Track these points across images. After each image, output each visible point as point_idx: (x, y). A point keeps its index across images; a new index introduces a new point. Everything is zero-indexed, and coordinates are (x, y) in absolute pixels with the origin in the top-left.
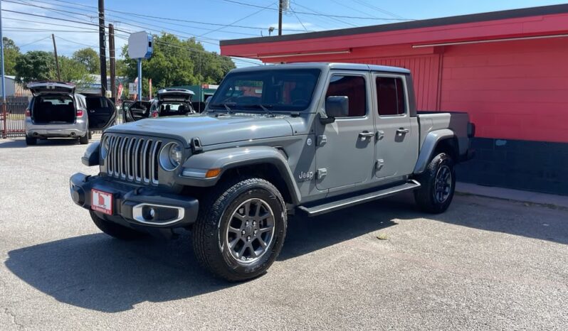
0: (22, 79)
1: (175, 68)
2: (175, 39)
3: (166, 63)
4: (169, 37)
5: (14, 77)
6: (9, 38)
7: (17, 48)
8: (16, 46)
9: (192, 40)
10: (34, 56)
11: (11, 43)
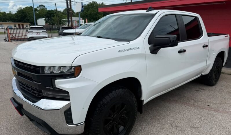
0: (47, 19)
1: (96, 14)
2: (96, 2)
3: (93, 13)
4: (95, 2)
5: (44, 18)
6: (43, 5)
7: (46, 8)
8: (46, 7)
9: (103, 3)
10: (50, 11)
11: (44, 6)
